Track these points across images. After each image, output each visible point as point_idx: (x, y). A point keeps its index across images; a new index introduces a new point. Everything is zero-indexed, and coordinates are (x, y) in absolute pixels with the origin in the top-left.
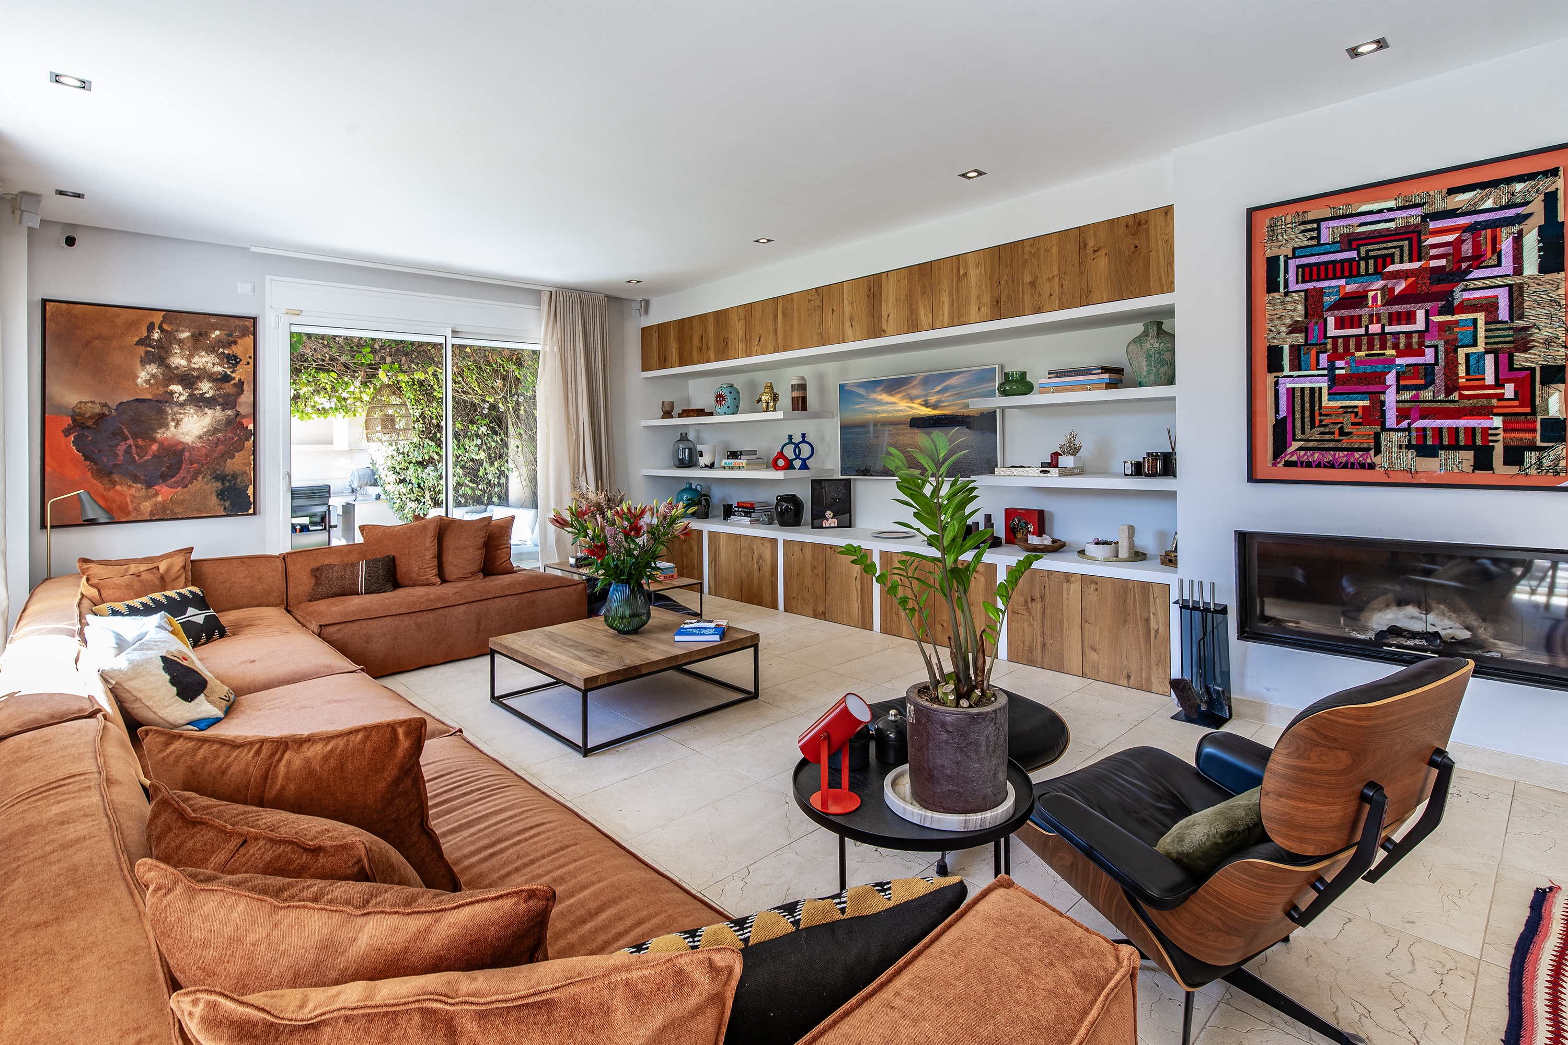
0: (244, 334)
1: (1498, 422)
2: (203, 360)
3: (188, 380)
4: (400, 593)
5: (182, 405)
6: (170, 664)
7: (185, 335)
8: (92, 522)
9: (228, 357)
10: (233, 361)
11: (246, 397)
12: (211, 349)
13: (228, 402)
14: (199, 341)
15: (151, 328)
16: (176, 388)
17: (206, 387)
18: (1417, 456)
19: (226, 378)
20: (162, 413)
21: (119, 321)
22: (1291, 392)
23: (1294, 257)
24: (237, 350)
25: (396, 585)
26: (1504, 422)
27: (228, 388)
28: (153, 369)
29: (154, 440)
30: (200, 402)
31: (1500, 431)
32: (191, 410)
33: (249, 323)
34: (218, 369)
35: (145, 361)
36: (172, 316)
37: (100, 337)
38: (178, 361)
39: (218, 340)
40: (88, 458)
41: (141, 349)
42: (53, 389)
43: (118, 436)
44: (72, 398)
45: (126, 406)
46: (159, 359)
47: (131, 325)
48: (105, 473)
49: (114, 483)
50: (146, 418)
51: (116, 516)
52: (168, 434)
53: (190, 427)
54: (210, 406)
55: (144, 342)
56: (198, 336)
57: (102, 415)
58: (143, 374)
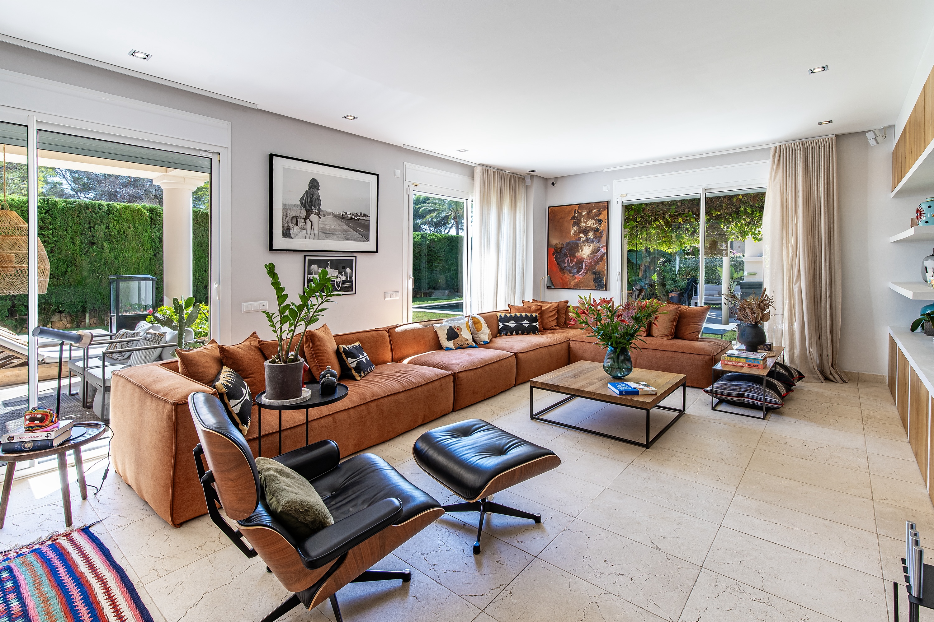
0: (604, 210)
2: (591, 223)
3: (585, 232)
5: (584, 242)
6: (450, 329)
7: (585, 213)
10: (600, 221)
11: (604, 238)
12: (593, 218)
13: (598, 239)
14: (589, 216)
15: (575, 213)
16: (582, 235)
17: (591, 234)
19: (597, 230)
20: (577, 245)
21: (566, 211)
24: (601, 217)
27: (598, 234)
28: (575, 228)
29: (575, 257)
30: (587, 240)
32: (586, 244)
33: (606, 204)
34: (595, 226)
35: (573, 226)
36: (581, 206)
37: (562, 218)
38: (583, 224)
39: (595, 213)
40: (558, 264)
41: (572, 221)
42: (550, 239)
43: (565, 255)
44: (554, 242)
45: (568, 244)
46: (577, 224)
47: (570, 212)
48: (562, 269)
49: (564, 273)
50: (574, 248)
51: (564, 286)
52: (579, 255)
53: (586, 251)
54: (593, 242)
55: (573, 218)
56: (589, 213)
57: (562, 248)
58: (572, 231)
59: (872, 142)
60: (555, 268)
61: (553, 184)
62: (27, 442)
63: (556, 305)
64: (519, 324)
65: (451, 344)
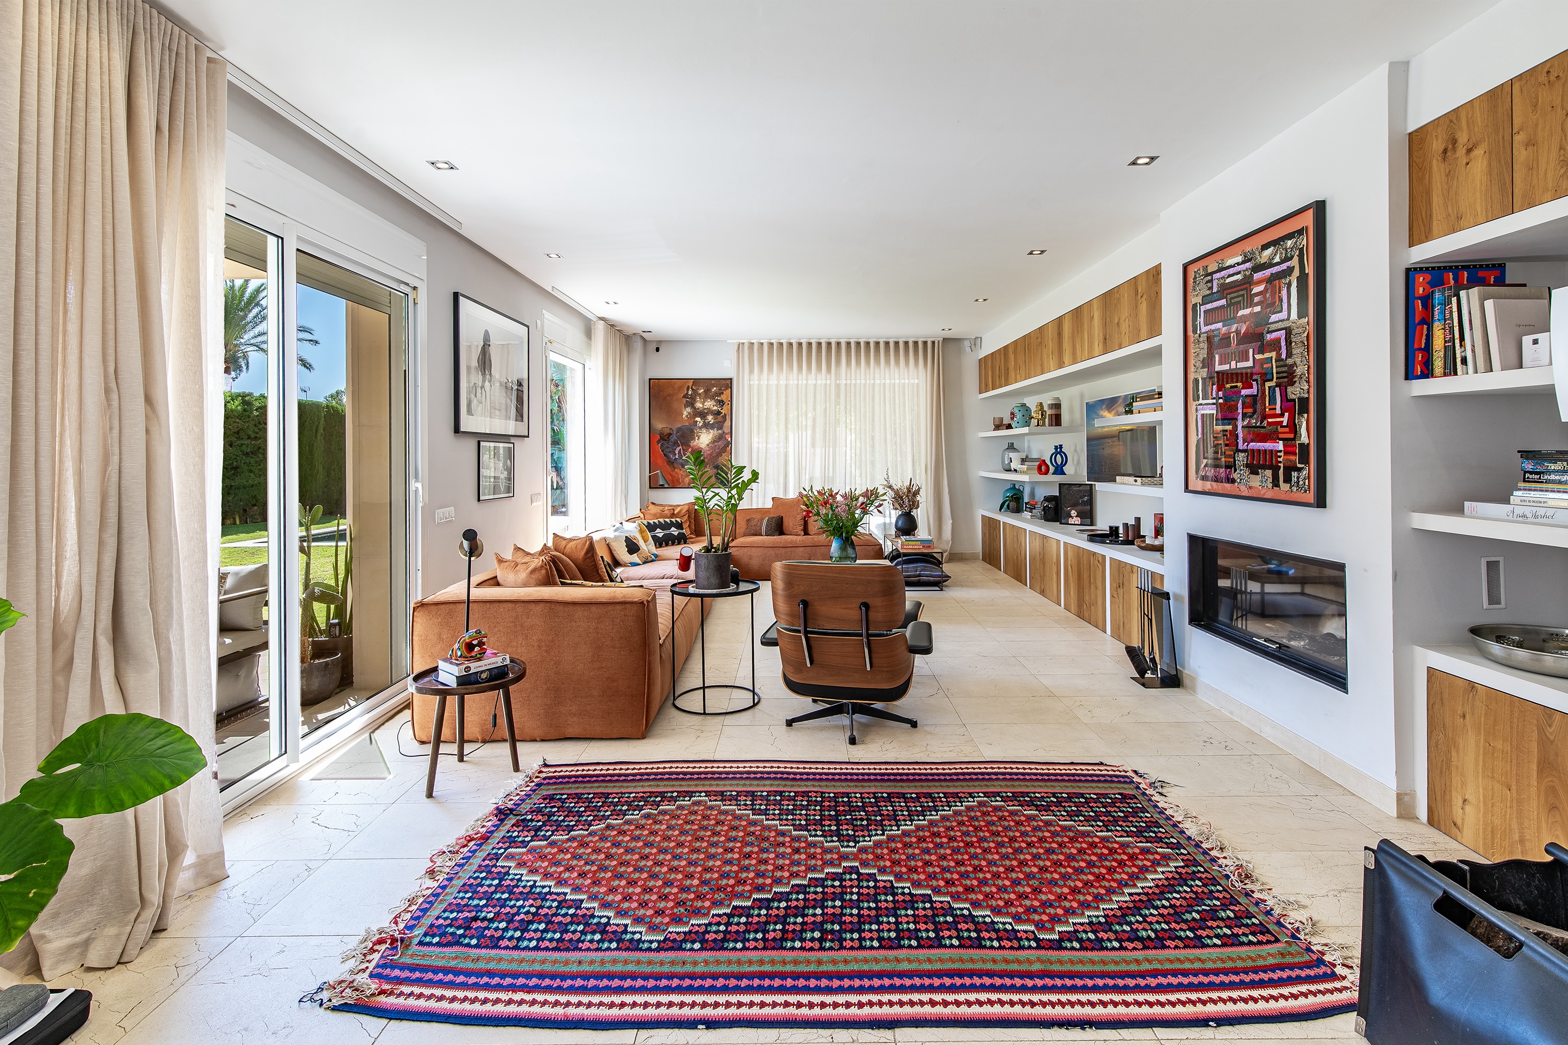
0: (726, 389)
1: (1280, 446)
2: (710, 404)
3: (703, 415)
4: (783, 537)
5: (700, 428)
6: (628, 540)
7: (702, 391)
8: (662, 487)
9: (720, 401)
10: (721, 403)
11: (727, 423)
12: (712, 398)
13: (719, 425)
14: (707, 395)
15: (688, 390)
16: (698, 419)
17: (710, 418)
18: (1251, 473)
19: (719, 413)
20: (692, 431)
21: (676, 386)
22: (1203, 415)
23: (1203, 304)
24: (723, 397)
25: (781, 532)
26: (1284, 446)
27: (720, 418)
28: (689, 410)
29: (689, 446)
30: (707, 426)
31: (1282, 454)
32: (704, 430)
33: (728, 382)
34: (715, 408)
35: (686, 407)
36: (696, 381)
37: (669, 395)
38: (699, 405)
39: (715, 393)
40: (665, 455)
41: (684, 400)
42: (653, 422)
43: (676, 444)
44: (659, 426)
45: (679, 430)
46: (691, 404)
47: (680, 388)
48: (671, 463)
49: (675, 468)
50: (687, 435)
51: (674, 484)
52: (695, 443)
53: (704, 439)
54: (712, 428)
55: (686, 396)
56: (707, 391)
57: (670, 434)
58: (685, 413)
59: (968, 350)
60: (661, 461)
61: (658, 350)
62: (482, 672)
63: (686, 508)
64: (668, 532)
65: (635, 558)
